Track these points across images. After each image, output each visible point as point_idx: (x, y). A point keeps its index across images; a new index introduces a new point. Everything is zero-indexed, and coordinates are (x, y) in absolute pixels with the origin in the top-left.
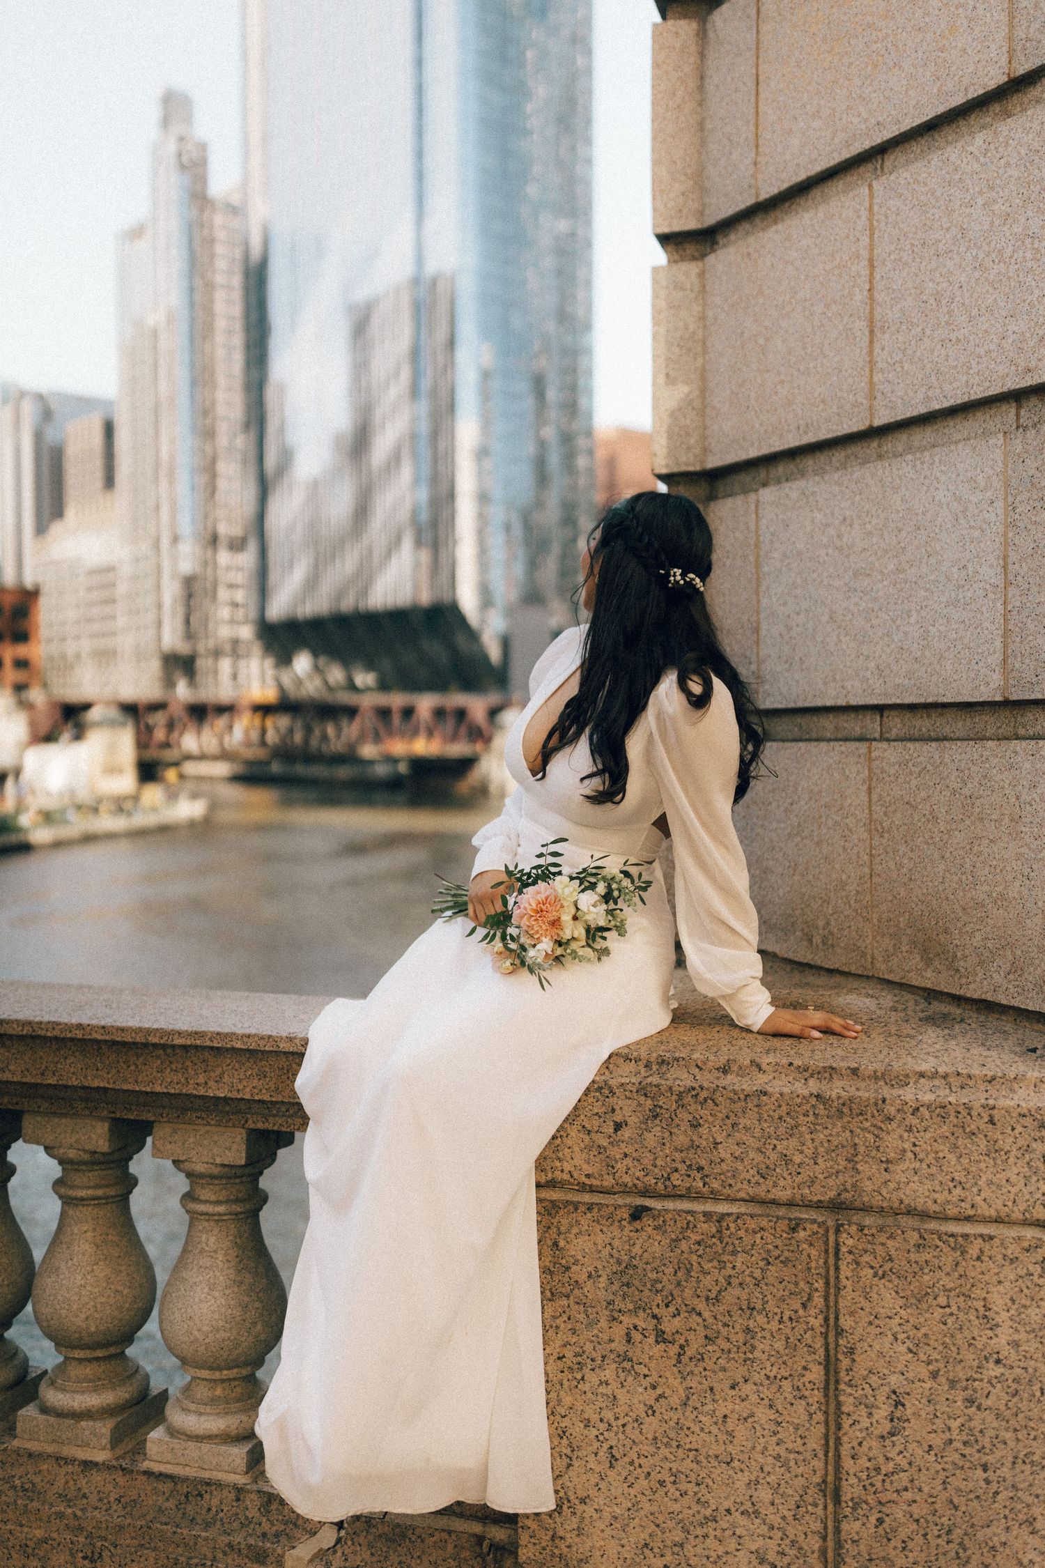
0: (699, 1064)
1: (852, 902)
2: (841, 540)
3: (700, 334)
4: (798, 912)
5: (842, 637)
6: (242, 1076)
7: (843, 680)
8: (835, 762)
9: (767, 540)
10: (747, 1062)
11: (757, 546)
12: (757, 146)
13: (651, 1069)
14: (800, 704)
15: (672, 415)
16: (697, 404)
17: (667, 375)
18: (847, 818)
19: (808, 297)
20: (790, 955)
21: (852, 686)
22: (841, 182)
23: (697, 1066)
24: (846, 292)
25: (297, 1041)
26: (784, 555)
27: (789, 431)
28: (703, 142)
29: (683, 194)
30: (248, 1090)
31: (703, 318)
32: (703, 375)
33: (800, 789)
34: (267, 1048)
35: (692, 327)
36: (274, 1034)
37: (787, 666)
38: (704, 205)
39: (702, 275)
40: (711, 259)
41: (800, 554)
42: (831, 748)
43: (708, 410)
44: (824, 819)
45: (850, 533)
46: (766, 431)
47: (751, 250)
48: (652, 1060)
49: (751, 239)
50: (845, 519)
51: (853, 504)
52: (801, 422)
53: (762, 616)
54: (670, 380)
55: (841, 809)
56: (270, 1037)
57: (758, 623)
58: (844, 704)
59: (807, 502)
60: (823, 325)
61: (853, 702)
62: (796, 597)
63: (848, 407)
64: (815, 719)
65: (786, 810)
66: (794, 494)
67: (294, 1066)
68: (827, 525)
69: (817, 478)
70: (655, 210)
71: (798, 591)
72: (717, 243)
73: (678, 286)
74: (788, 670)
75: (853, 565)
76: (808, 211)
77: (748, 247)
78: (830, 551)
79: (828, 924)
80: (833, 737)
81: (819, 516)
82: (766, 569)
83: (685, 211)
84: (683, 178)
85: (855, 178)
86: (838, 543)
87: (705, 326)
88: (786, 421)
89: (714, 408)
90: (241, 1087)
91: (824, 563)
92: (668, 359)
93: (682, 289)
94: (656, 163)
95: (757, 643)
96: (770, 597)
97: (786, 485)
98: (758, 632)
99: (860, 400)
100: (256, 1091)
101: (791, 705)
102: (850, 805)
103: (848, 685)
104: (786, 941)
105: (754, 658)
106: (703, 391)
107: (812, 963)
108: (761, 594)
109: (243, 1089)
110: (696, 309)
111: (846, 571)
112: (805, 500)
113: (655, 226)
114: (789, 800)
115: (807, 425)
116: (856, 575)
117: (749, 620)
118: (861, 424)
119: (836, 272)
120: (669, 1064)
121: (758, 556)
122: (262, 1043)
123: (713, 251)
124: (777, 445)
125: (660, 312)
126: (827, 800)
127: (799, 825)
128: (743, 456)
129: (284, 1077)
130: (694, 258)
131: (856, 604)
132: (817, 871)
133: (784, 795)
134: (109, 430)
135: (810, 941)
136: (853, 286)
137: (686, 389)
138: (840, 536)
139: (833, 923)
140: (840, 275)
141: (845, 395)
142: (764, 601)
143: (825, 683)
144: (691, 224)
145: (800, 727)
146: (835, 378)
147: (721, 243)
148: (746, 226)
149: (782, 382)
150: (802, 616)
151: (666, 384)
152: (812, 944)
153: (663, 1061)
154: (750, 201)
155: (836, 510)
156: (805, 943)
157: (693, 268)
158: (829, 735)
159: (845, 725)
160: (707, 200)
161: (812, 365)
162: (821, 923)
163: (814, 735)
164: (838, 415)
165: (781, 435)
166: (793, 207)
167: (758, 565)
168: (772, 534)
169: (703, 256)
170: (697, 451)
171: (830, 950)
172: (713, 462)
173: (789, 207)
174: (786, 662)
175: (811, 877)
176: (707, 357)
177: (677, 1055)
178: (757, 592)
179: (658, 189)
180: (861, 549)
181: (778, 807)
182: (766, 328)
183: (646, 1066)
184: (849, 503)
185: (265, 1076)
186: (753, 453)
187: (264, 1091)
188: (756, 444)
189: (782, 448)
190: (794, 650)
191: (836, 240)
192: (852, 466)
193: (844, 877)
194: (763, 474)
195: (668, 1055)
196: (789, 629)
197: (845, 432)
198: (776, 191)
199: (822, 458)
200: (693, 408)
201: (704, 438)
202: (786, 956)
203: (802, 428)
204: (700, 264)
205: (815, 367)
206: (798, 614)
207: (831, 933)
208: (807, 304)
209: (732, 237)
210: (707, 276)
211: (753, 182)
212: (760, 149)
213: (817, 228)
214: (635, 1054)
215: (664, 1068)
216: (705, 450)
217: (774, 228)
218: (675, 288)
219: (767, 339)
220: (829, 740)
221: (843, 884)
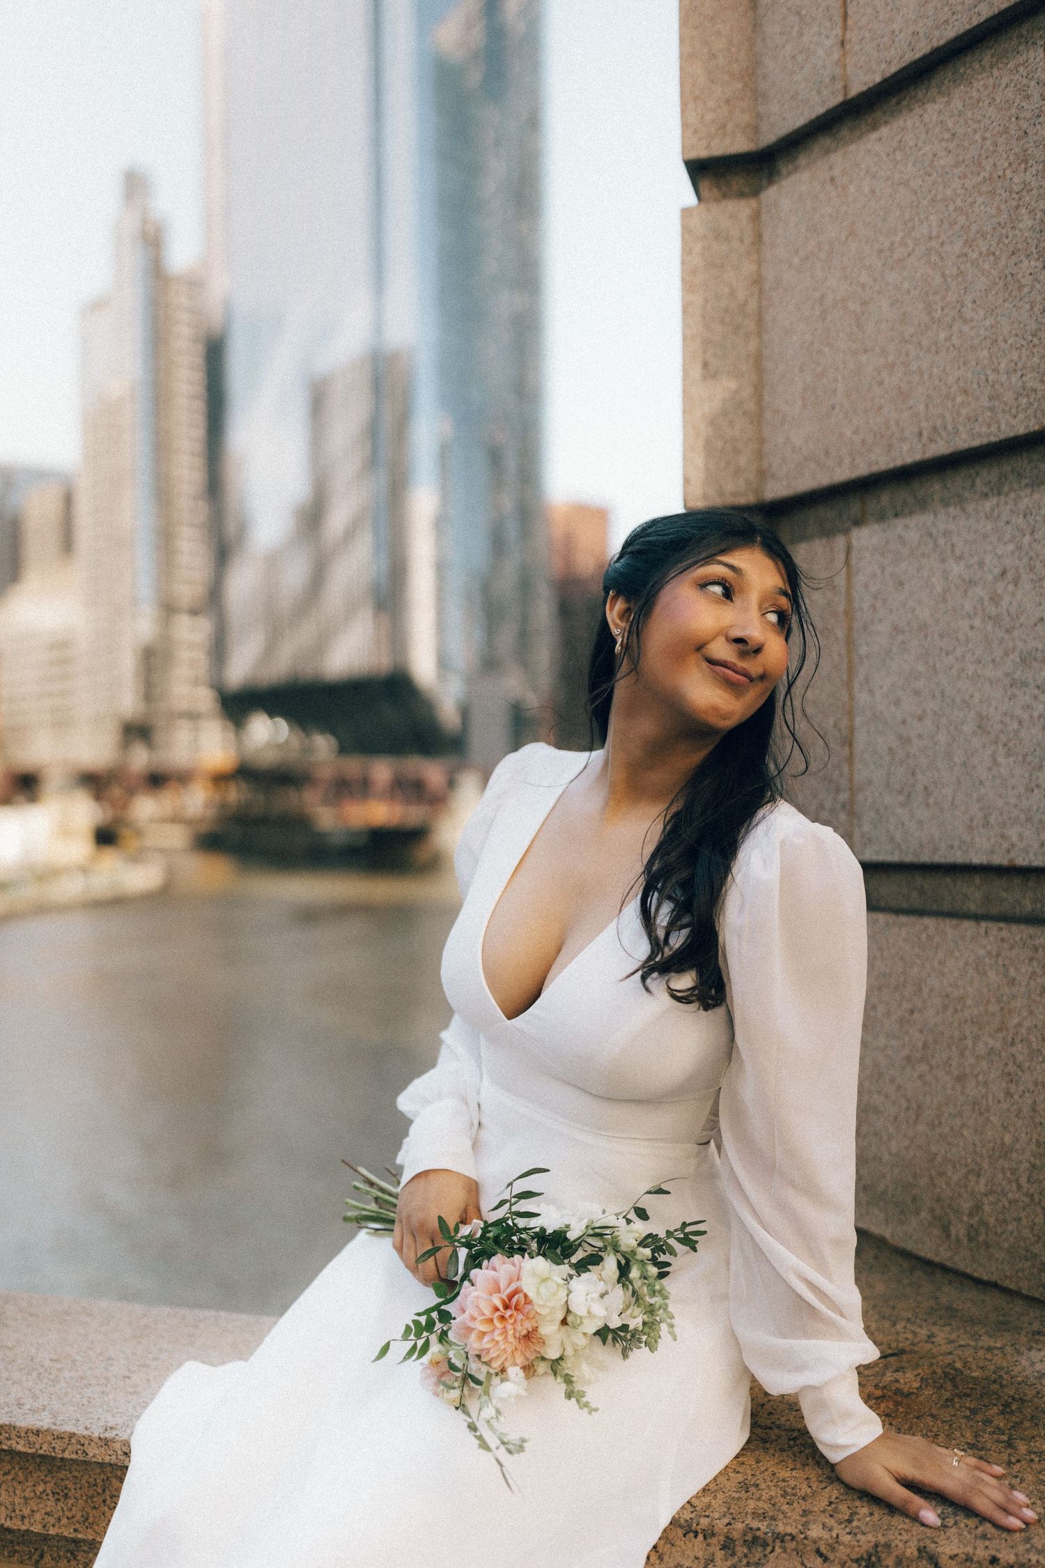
0: (823, 1549)
1: (1023, 1180)
2: (997, 604)
3: (752, 305)
4: (923, 1181)
5: (1000, 759)
6: (28, 1494)
7: (1004, 825)
8: (989, 953)
9: (866, 606)
10: (911, 1551)
11: (849, 614)
12: (845, 17)
13: (733, 1554)
14: (925, 858)
15: (712, 422)
16: (751, 406)
17: (705, 365)
18: (1013, 1044)
19: (934, 234)
20: (910, 1246)
21: (1021, 836)
22: (989, 53)
23: (818, 1552)
24: (1003, 217)
25: (117, 1446)
26: (896, 629)
27: (903, 440)
28: (756, 26)
29: (727, 102)
30: (38, 1517)
31: (757, 280)
32: (758, 361)
33: (925, 990)
34: (66, 1455)
35: (741, 295)
36: (80, 1431)
37: (901, 798)
38: (758, 116)
39: (756, 217)
40: (770, 193)
41: (923, 627)
42: (982, 930)
43: (768, 415)
44: (969, 1042)
45: (1013, 594)
46: (863, 442)
47: (836, 172)
48: (735, 1535)
49: (836, 158)
50: (1004, 573)
51: (1019, 548)
52: (924, 424)
53: (858, 720)
54: (709, 373)
55: (1000, 1030)
56: (72, 1435)
57: (852, 729)
58: (1005, 862)
59: (936, 545)
60: (961, 273)
61: (1021, 861)
62: (917, 693)
63: (1009, 396)
64: (948, 880)
65: (901, 1021)
66: (913, 536)
67: (114, 1481)
68: (972, 583)
69: (951, 510)
70: (685, 125)
71: (920, 684)
72: (778, 173)
73: (719, 235)
74: (903, 805)
75: (1020, 644)
76: (934, 101)
77: (831, 168)
78: (977, 622)
79: (978, 1208)
80: (980, 911)
81: (956, 569)
82: (863, 650)
83: (730, 127)
84: (726, 77)
85: (1015, 42)
86: (993, 610)
87: (761, 292)
88: (897, 423)
89: (777, 411)
90: (27, 1512)
91: (968, 640)
92: (706, 342)
93: (727, 239)
94: (686, 58)
95: (850, 759)
96: (871, 692)
97: (900, 524)
98: (851, 745)
99: (1029, 385)
100: (52, 1520)
101: (909, 859)
102: (1020, 1025)
103: (1013, 833)
104: (902, 1222)
105: (844, 782)
106: (759, 388)
107: (949, 1264)
108: (856, 685)
109: (30, 1516)
110: (748, 268)
111: (1006, 654)
112: (931, 545)
113: (684, 148)
114: (906, 1006)
115: (935, 428)
116: (1024, 660)
117: (835, 726)
118: (1033, 421)
119: (984, 189)
120: (765, 1545)
121: (850, 629)
122: (58, 1445)
123: (771, 182)
124: (882, 461)
125: (694, 272)
126: (976, 1012)
127: (925, 1046)
128: (822, 479)
129: (98, 1500)
130: (741, 195)
131: (1028, 707)
132: (958, 1122)
133: (897, 996)
134: (68, 500)
135: (946, 1229)
136: (1018, 207)
137: (733, 385)
138: (995, 599)
139: (987, 1208)
140: (992, 193)
141: (1004, 378)
142: (862, 697)
143: (970, 828)
144: (739, 144)
145: (922, 892)
146: (985, 353)
147: (784, 171)
148: (826, 141)
149: (891, 366)
150: (928, 722)
151: (704, 378)
152: (948, 1236)
153: (755, 1539)
154: (835, 100)
155: (988, 558)
156: (936, 1232)
157: (742, 209)
158: (973, 907)
159: (1004, 894)
160: (761, 109)
161: (942, 336)
162: (966, 1206)
163: (946, 907)
164: (992, 409)
165: (890, 446)
166: (905, 103)
167: (850, 642)
168: (875, 597)
169: (756, 193)
170: (751, 475)
171: (982, 1251)
172: (775, 490)
173: (898, 104)
174: (900, 792)
175: (946, 1130)
176: (766, 337)
177: (781, 1528)
178: (849, 684)
179: (690, 96)
180: (1033, 620)
181: (889, 1014)
182: (863, 286)
183: (724, 1548)
184: (1011, 547)
185: (66, 1496)
186: (842, 474)
187: (64, 1521)
188: (847, 461)
189: (891, 466)
190: (913, 774)
191: (984, 139)
192: (1011, 490)
193: (1008, 1139)
194: (855, 507)
195: (763, 1526)
196: (905, 740)
197: (1002, 436)
198: (878, 79)
199: (957, 481)
200: (745, 413)
201: (760, 455)
202: (902, 1245)
203: (925, 434)
204: (753, 203)
205: (948, 339)
206: (920, 719)
207: (983, 1223)
208: (934, 244)
209: (802, 160)
210: (764, 217)
211: (838, 71)
212: (850, 22)
213: (950, 125)
214: (704, 1522)
215: (758, 1553)
216: (762, 474)
217: (874, 136)
218: (717, 238)
219: (864, 303)
220: (977, 918)
221: (1006, 1151)
